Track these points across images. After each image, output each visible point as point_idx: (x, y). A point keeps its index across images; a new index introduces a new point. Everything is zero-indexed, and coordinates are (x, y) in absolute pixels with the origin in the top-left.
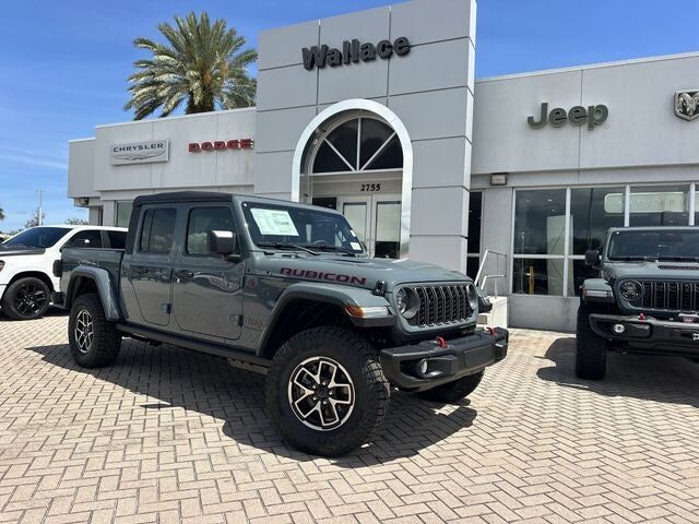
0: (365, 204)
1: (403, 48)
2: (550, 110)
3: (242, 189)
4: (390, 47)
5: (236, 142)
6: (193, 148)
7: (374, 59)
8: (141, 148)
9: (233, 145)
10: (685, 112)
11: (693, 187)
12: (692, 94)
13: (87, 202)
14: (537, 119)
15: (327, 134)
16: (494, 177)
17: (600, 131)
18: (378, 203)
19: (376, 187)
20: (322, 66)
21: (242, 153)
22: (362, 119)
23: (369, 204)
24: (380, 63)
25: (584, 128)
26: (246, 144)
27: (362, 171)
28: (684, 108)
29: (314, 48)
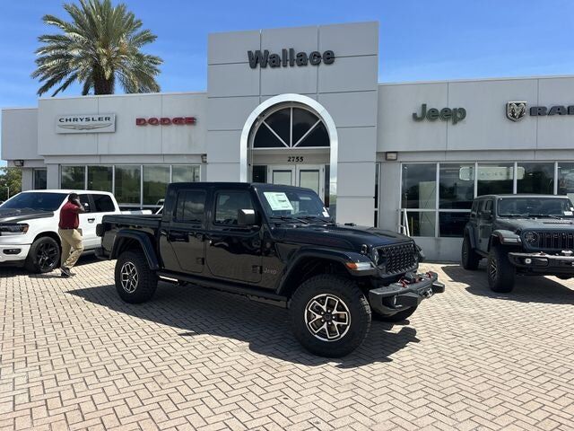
0: (290, 171)
1: (329, 58)
2: (428, 109)
3: (185, 157)
4: (319, 57)
5: (181, 119)
6: (140, 122)
7: (306, 65)
8: (88, 119)
9: (178, 121)
10: (513, 116)
11: (516, 164)
12: (518, 104)
13: (22, 164)
14: (419, 115)
15: (266, 118)
16: (389, 155)
17: (460, 125)
18: (301, 171)
19: (300, 159)
20: (264, 66)
21: (186, 128)
22: (294, 109)
23: (294, 171)
24: (310, 68)
25: (450, 123)
26: (191, 121)
27: (294, 147)
28: (513, 113)
29: (258, 52)
